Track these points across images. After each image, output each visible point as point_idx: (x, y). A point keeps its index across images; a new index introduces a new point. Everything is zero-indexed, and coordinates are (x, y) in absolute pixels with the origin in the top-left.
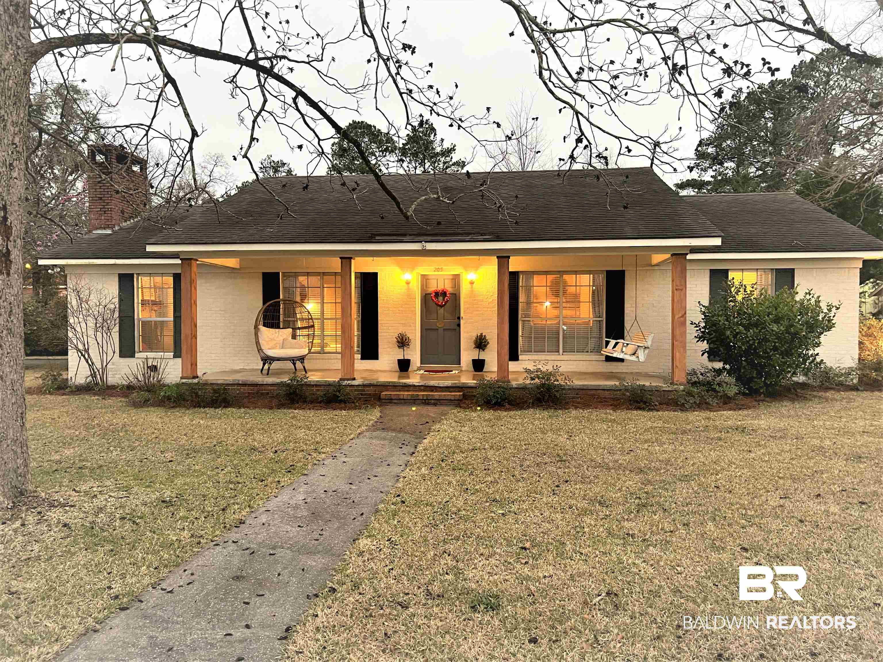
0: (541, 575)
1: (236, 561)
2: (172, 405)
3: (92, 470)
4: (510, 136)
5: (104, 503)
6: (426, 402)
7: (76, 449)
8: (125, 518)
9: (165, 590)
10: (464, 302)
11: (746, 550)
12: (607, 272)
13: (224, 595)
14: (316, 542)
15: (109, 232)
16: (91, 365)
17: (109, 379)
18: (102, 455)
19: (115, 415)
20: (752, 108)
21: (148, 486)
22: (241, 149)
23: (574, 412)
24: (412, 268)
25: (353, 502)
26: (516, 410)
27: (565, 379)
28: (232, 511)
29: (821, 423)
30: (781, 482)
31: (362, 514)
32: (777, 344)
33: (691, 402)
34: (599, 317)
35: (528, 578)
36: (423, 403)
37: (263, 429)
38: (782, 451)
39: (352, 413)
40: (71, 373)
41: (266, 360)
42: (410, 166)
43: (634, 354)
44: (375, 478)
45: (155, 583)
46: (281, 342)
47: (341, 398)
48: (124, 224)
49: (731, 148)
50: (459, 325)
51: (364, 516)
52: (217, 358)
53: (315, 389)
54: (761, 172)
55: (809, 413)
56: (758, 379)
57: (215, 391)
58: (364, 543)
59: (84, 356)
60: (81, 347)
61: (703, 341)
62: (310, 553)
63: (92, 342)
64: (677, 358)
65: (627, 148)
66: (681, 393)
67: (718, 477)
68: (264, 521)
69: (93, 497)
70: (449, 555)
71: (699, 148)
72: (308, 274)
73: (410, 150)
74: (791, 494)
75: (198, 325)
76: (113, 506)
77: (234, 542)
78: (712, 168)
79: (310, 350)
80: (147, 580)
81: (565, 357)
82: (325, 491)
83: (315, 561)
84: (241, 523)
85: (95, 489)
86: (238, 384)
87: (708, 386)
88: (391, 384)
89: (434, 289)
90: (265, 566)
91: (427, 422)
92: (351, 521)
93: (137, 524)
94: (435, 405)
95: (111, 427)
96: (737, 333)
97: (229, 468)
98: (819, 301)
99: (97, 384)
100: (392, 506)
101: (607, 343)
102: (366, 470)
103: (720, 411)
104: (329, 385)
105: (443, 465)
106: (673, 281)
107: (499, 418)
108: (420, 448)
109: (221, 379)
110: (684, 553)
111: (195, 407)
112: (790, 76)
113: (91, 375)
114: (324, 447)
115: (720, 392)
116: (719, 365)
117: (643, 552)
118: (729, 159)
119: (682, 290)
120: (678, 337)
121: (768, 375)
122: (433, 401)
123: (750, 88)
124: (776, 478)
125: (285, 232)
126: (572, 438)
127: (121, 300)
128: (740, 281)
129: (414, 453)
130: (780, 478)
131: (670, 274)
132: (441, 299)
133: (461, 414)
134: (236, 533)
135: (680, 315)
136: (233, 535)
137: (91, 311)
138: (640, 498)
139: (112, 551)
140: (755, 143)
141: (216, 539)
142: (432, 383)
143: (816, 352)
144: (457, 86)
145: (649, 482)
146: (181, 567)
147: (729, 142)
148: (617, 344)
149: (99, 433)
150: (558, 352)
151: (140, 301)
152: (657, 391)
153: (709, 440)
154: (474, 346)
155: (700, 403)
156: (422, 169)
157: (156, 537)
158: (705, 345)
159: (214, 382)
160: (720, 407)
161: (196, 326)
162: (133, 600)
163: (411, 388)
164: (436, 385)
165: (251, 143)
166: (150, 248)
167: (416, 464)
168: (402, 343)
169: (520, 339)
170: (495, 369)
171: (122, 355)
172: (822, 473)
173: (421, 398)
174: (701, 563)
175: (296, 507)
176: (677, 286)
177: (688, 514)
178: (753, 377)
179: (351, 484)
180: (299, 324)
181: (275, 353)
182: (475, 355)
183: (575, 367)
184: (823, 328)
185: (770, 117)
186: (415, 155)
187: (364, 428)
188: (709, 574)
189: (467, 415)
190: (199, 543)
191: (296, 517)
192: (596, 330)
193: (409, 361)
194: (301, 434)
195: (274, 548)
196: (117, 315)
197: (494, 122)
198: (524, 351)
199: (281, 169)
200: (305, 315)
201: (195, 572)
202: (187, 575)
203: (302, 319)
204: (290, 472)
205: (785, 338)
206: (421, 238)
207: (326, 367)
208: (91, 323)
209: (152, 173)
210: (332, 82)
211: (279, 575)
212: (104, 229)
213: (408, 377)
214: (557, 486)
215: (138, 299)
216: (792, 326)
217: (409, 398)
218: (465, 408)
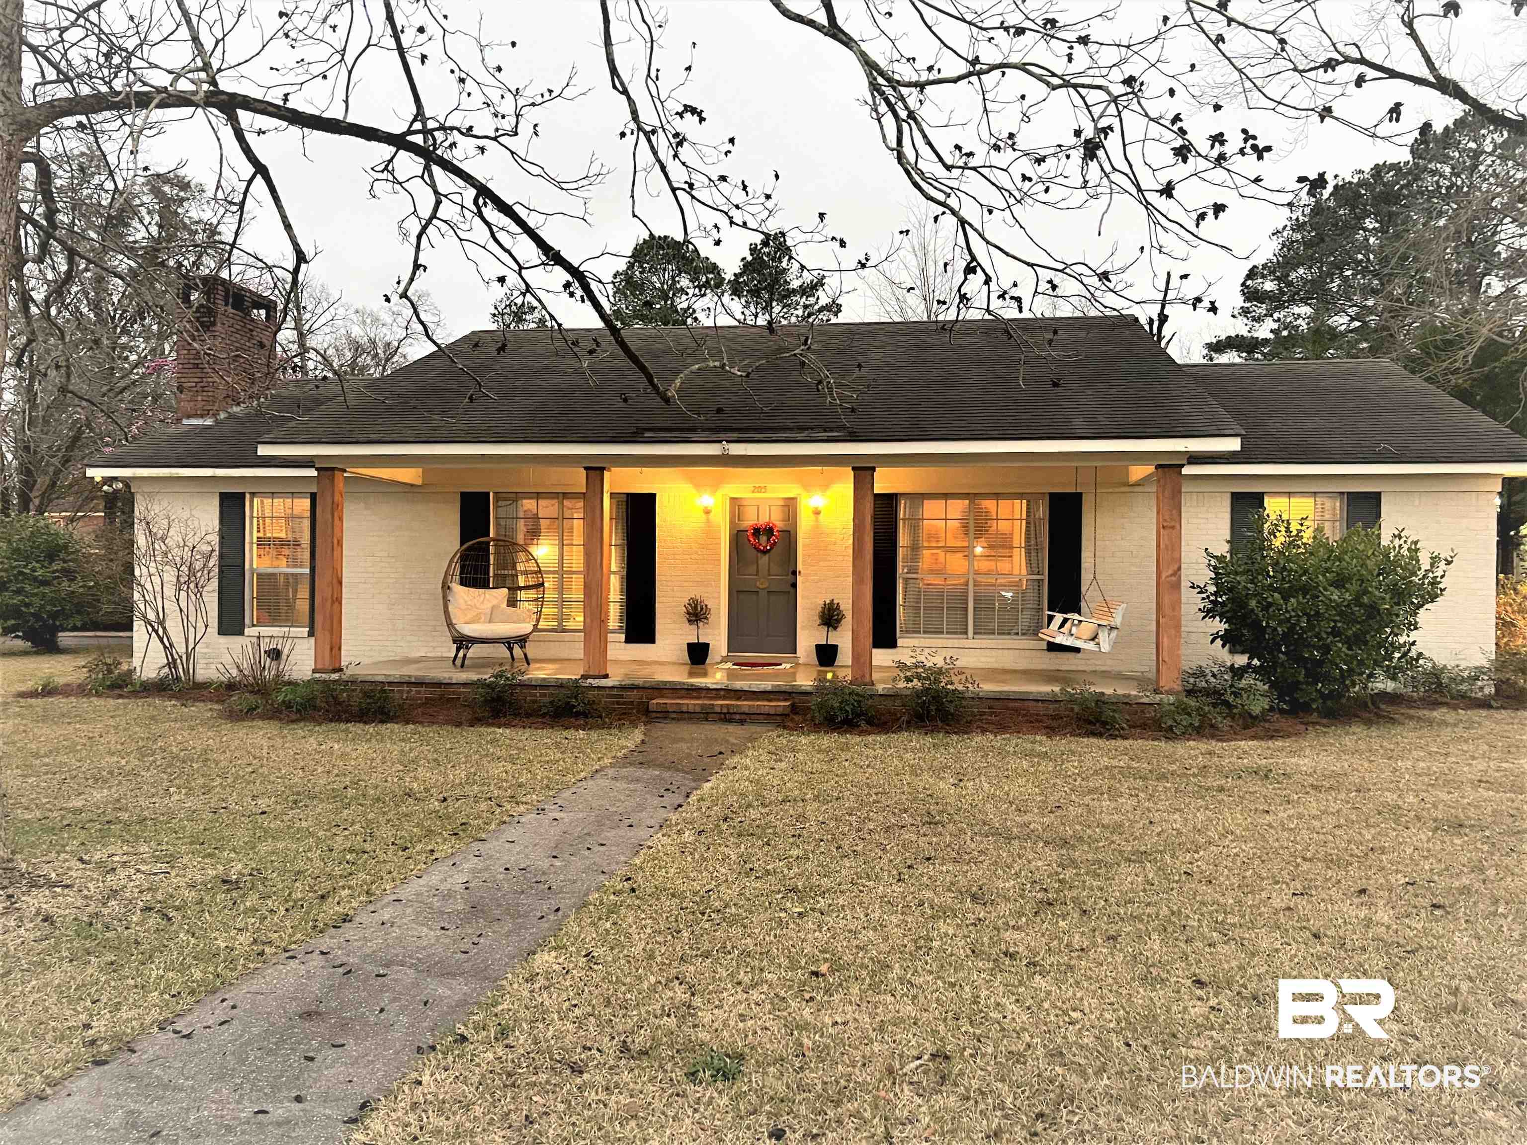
0: (828, 1020)
1: (315, 988)
2: (294, 717)
3: (127, 825)
4: (864, 261)
5: (122, 882)
6: (727, 717)
7: (113, 790)
8: (151, 909)
9: (179, 1032)
10: (804, 546)
11: (1199, 983)
12: (1052, 496)
13: (276, 1044)
14: (464, 956)
15: (209, 422)
16: (168, 648)
17: (197, 671)
18: (154, 800)
19: (194, 732)
20: (1342, 212)
21: (210, 855)
22: (398, 283)
23: (978, 739)
24: (715, 486)
25: (550, 888)
26: (879, 733)
27: (967, 679)
28: (337, 899)
29: (1409, 764)
30: (1306, 866)
31: (558, 910)
32: (1339, 625)
33: (1184, 723)
34: (1038, 574)
35: (804, 1027)
36: (721, 720)
37: (435, 760)
38: (1324, 812)
39: (594, 735)
40: (136, 662)
41: (461, 642)
42: (747, 312)
43: (1093, 639)
44: (602, 849)
45: (166, 1020)
46: (488, 611)
47: (580, 708)
48: (236, 409)
49: (1306, 281)
50: (794, 585)
51: (560, 913)
52: (380, 638)
53: (538, 692)
54: (1357, 324)
55: (1392, 746)
56: (1307, 683)
57: (366, 694)
58: (545, 959)
59: (157, 632)
60: (151, 616)
61: (1214, 617)
62: (447, 973)
63: (171, 607)
64: (1165, 648)
65: (1050, 282)
66: (1168, 708)
67: (1196, 856)
68: (386, 917)
69: (108, 872)
70: (681, 984)
71: (1249, 282)
72: (538, 496)
73: (746, 284)
74: (1316, 887)
75: (344, 580)
76: (136, 887)
77: (322, 953)
78: (1271, 316)
79: (535, 626)
80: (155, 1013)
81: (976, 643)
82: (507, 869)
83: (451, 989)
84: (345, 921)
85: (117, 858)
86: (409, 683)
87: (1215, 696)
88: (668, 686)
89: (751, 523)
90: (363, 994)
91: (721, 753)
92: (535, 921)
93: (169, 919)
94: (742, 722)
95: (182, 754)
96: (1270, 605)
97: (357, 827)
98: (1417, 550)
99: (178, 679)
100: (612, 897)
101: (1051, 618)
102: (589, 834)
103: (1236, 740)
104: (561, 685)
105: (724, 827)
106: (1158, 513)
107: (846, 748)
108: (693, 798)
109: (381, 673)
110: (1093, 987)
111: (331, 721)
112: (1409, 157)
113: (169, 664)
114: (529, 793)
115: (1236, 707)
116: (1241, 660)
117: (1021, 983)
118: (1301, 300)
119: (1173, 527)
120: (1167, 610)
121: (1327, 678)
122: (738, 717)
123: (1340, 179)
124: (1299, 860)
125: (493, 424)
126: (961, 784)
127: (222, 538)
128: (1278, 513)
129: (680, 806)
130: (1304, 859)
131: (1154, 502)
132: (763, 539)
133: (783, 739)
134: (332, 937)
135: (1170, 572)
136: (325, 942)
137: (170, 556)
138: (1046, 890)
139: (112, 963)
140: (1349, 273)
141: (293, 947)
142: (739, 685)
143: (1411, 640)
144: (777, 177)
145: (1073, 863)
146: (218, 995)
147: (1301, 271)
148: (1065, 621)
149: (158, 763)
150: (966, 633)
151: (255, 540)
152: (1126, 703)
153: (1202, 791)
154: (819, 622)
155: (1200, 727)
156: (767, 317)
157: (193, 941)
158: (1219, 626)
159: (369, 678)
160: (1235, 733)
161: (341, 583)
162: (120, 1048)
163: (703, 693)
164: (746, 688)
165: (414, 273)
166: (263, 451)
167: (677, 824)
168: (696, 615)
169: (900, 611)
170: (849, 662)
171: (223, 630)
172: (1383, 853)
173: (718, 710)
174: (1115, 1006)
175: (449, 895)
176: (1165, 520)
177: (1122, 919)
178: (1299, 682)
179: (555, 857)
180: (522, 582)
181: (474, 631)
182: (821, 636)
183: (993, 660)
184: (1422, 597)
185: (1374, 229)
186: (755, 293)
187: (607, 761)
188: (1123, 1025)
189: (792, 741)
190: (262, 954)
191: (443, 913)
192: (1031, 595)
193: (707, 646)
194: (497, 770)
195: (387, 966)
196: (214, 561)
197: (833, 238)
198: (907, 632)
199: (528, 317)
200: (532, 566)
201: (239, 1004)
202: (224, 1009)
203: (526, 573)
204: (455, 834)
205: (1352, 613)
206: (722, 436)
207: (564, 655)
208: (170, 575)
209: (310, 323)
210: (535, 170)
211: (382, 1010)
212: (202, 416)
213: (705, 674)
214: (910, 867)
215: (251, 535)
216: (1366, 592)
217: (698, 709)
218: (792, 729)
